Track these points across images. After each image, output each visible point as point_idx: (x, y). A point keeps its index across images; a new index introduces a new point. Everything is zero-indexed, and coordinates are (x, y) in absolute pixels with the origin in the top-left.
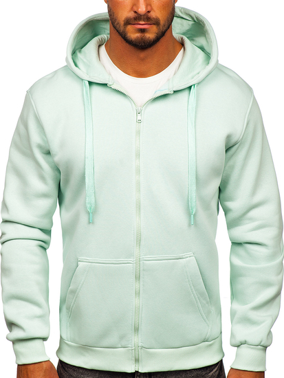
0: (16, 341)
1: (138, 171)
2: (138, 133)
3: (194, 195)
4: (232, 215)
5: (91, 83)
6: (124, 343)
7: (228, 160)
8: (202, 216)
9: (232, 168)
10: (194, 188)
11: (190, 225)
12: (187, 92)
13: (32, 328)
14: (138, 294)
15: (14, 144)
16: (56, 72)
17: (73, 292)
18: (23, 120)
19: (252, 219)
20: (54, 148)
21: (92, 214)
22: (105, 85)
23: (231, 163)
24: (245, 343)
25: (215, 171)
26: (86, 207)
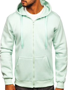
0: (5, 79)
1: (33, 36)
2: (33, 27)
3: (47, 42)
4: (55, 46)
5: (22, 16)
6: (31, 80)
7: (54, 34)
8: (48, 47)
9: (55, 35)
10: (47, 40)
11: (46, 49)
12: (45, 18)
13: (9, 75)
14: (34, 67)
15: (4, 30)
16: (14, 13)
17: (18, 66)
18: (6, 24)
19: (60, 48)
20: (14, 31)
21: (22, 46)
22: (26, 16)
23: (55, 34)
24: (59, 81)
25: (52, 36)
26: (21, 45)
